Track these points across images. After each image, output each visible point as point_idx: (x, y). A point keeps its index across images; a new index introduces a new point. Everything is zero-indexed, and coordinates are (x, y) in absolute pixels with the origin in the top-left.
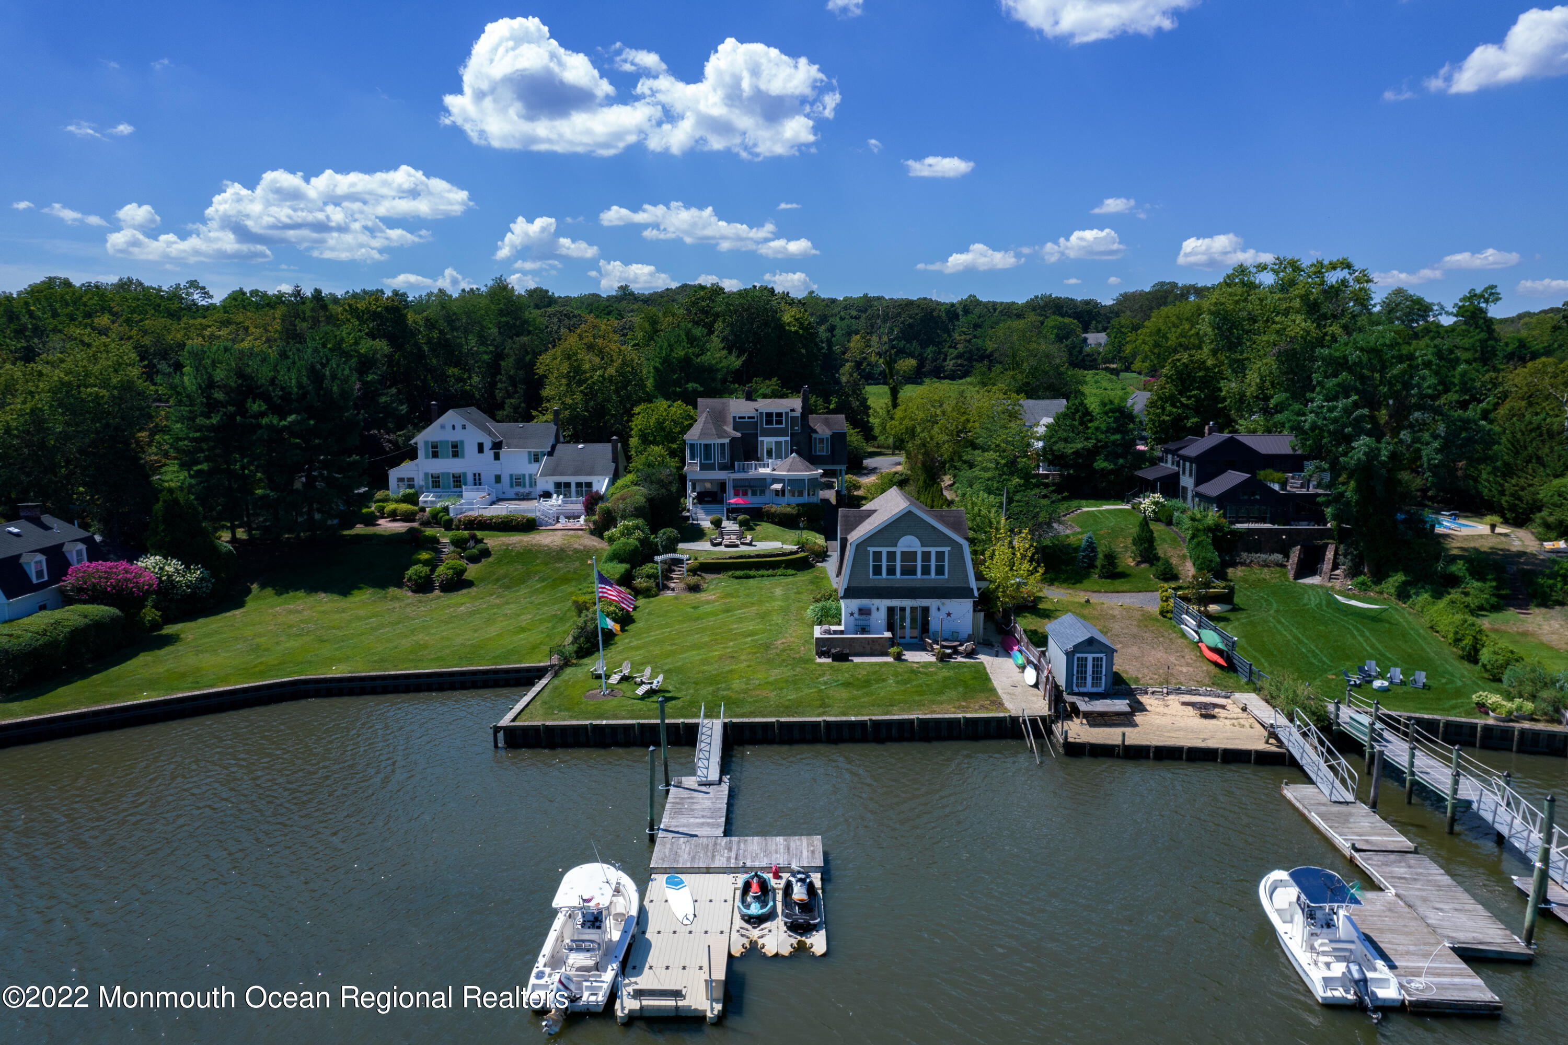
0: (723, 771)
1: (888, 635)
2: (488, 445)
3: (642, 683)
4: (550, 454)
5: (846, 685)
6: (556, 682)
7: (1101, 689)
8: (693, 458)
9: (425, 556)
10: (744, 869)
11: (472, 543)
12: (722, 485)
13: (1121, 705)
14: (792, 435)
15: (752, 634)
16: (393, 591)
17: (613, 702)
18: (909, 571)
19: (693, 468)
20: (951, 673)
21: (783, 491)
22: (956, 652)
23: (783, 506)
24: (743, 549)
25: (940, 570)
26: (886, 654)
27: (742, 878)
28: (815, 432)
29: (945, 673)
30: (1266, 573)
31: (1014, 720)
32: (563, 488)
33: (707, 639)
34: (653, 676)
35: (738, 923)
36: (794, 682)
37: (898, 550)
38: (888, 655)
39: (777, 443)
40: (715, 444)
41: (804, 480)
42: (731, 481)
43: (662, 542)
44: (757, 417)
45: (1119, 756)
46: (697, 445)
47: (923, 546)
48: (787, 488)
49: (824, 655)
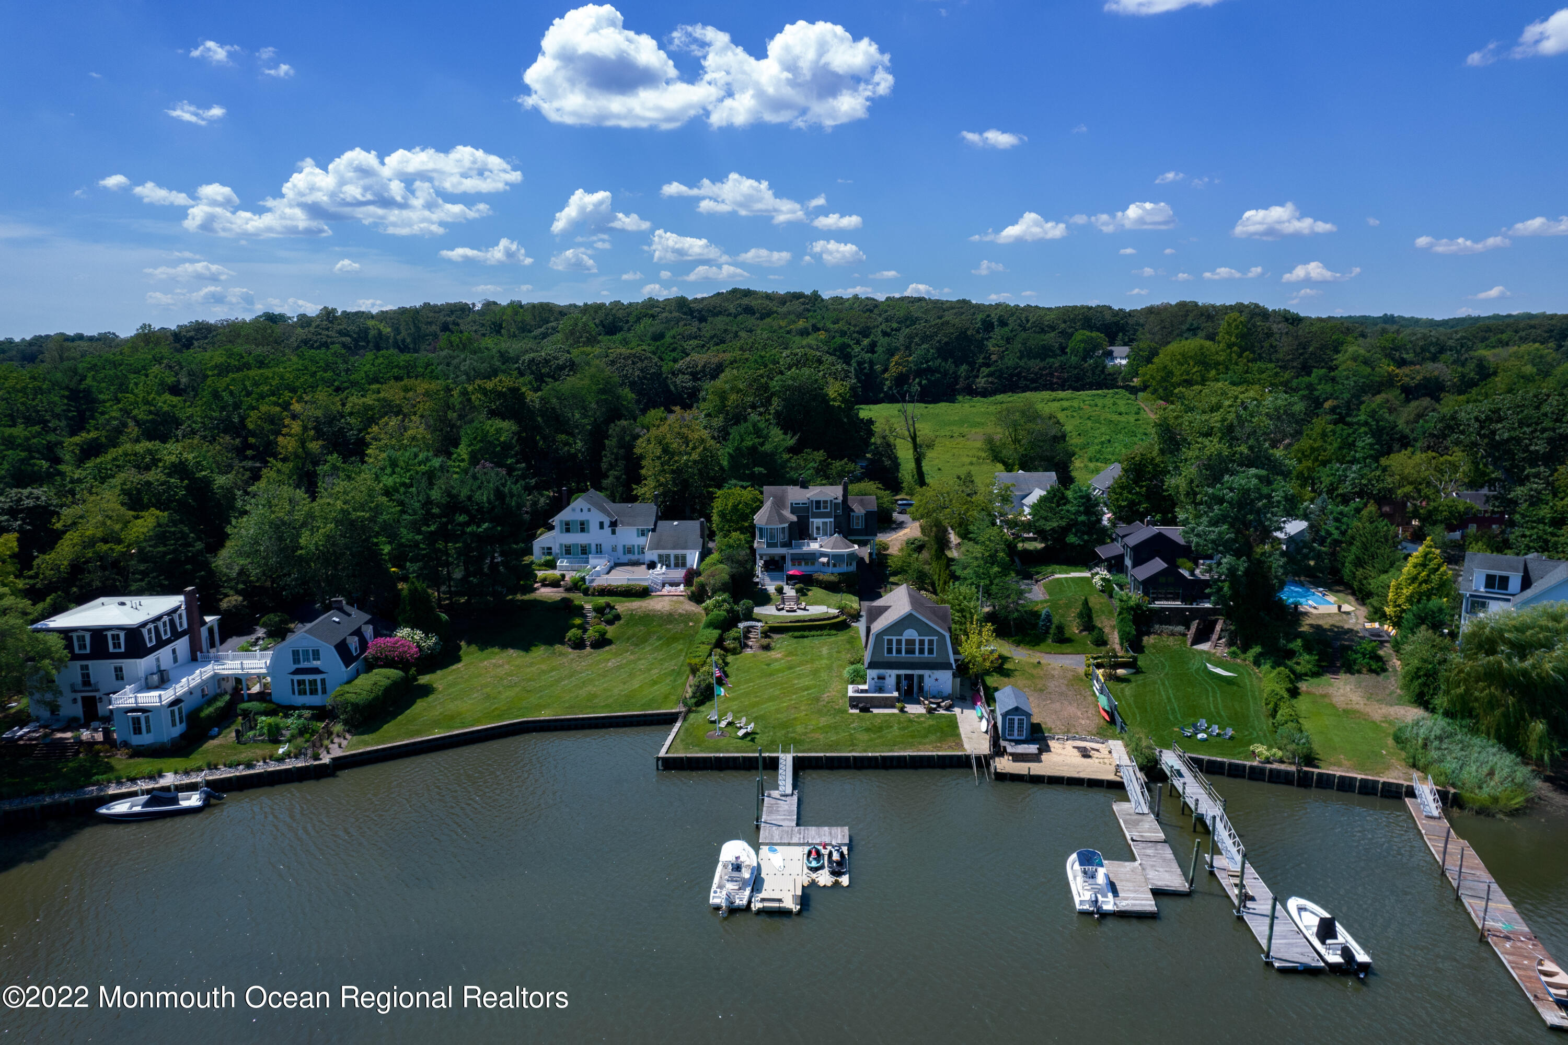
0: (795, 787)
1: (896, 694)
2: (607, 524)
3: (741, 728)
4: (654, 530)
5: (868, 730)
6: (686, 724)
7: (1023, 738)
8: (761, 538)
9: (578, 621)
10: (808, 844)
11: (608, 610)
12: (783, 558)
13: (1033, 749)
14: (836, 517)
15: (807, 688)
16: (558, 647)
17: (725, 741)
18: (910, 651)
19: (759, 544)
20: (934, 722)
21: (828, 563)
22: (939, 705)
23: (828, 576)
24: (800, 613)
25: (931, 651)
26: (893, 707)
27: (807, 849)
28: (853, 511)
29: (931, 722)
30: (1171, 641)
31: (968, 757)
32: (665, 560)
33: (778, 692)
34: (747, 724)
35: (806, 870)
36: (835, 728)
37: (903, 638)
38: (895, 708)
39: (823, 523)
40: (778, 528)
41: (844, 555)
42: (790, 555)
43: (742, 611)
44: (809, 504)
45: (1026, 781)
46: (764, 529)
47: (920, 636)
48: (831, 561)
49: (855, 707)
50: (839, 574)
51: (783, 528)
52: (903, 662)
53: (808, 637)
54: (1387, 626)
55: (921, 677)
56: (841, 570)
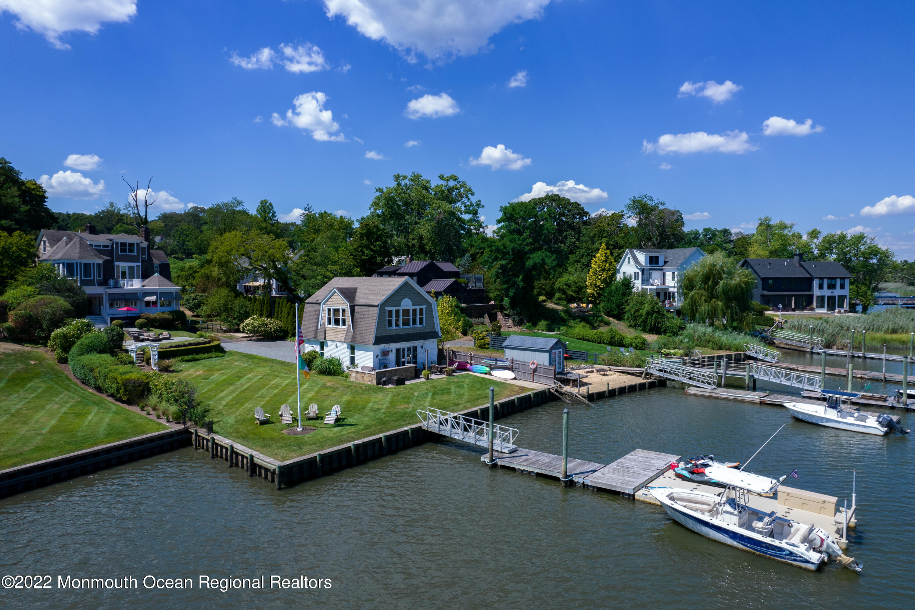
7: (561, 370)
12: (100, 298)
14: (142, 261)
21: (156, 301)
24: (167, 342)
25: (421, 321)
31: (549, 391)
37: (401, 308)
38: (419, 378)
39: (130, 267)
40: (94, 264)
41: (172, 293)
42: (107, 295)
43: (113, 337)
44: (112, 246)
45: (606, 397)
46: (77, 263)
47: (413, 305)
48: (160, 299)
49: (385, 383)
50: (171, 312)
51: (99, 264)
52: (401, 335)
53: (199, 360)
54: (581, 305)
55: (415, 348)
56: (170, 309)
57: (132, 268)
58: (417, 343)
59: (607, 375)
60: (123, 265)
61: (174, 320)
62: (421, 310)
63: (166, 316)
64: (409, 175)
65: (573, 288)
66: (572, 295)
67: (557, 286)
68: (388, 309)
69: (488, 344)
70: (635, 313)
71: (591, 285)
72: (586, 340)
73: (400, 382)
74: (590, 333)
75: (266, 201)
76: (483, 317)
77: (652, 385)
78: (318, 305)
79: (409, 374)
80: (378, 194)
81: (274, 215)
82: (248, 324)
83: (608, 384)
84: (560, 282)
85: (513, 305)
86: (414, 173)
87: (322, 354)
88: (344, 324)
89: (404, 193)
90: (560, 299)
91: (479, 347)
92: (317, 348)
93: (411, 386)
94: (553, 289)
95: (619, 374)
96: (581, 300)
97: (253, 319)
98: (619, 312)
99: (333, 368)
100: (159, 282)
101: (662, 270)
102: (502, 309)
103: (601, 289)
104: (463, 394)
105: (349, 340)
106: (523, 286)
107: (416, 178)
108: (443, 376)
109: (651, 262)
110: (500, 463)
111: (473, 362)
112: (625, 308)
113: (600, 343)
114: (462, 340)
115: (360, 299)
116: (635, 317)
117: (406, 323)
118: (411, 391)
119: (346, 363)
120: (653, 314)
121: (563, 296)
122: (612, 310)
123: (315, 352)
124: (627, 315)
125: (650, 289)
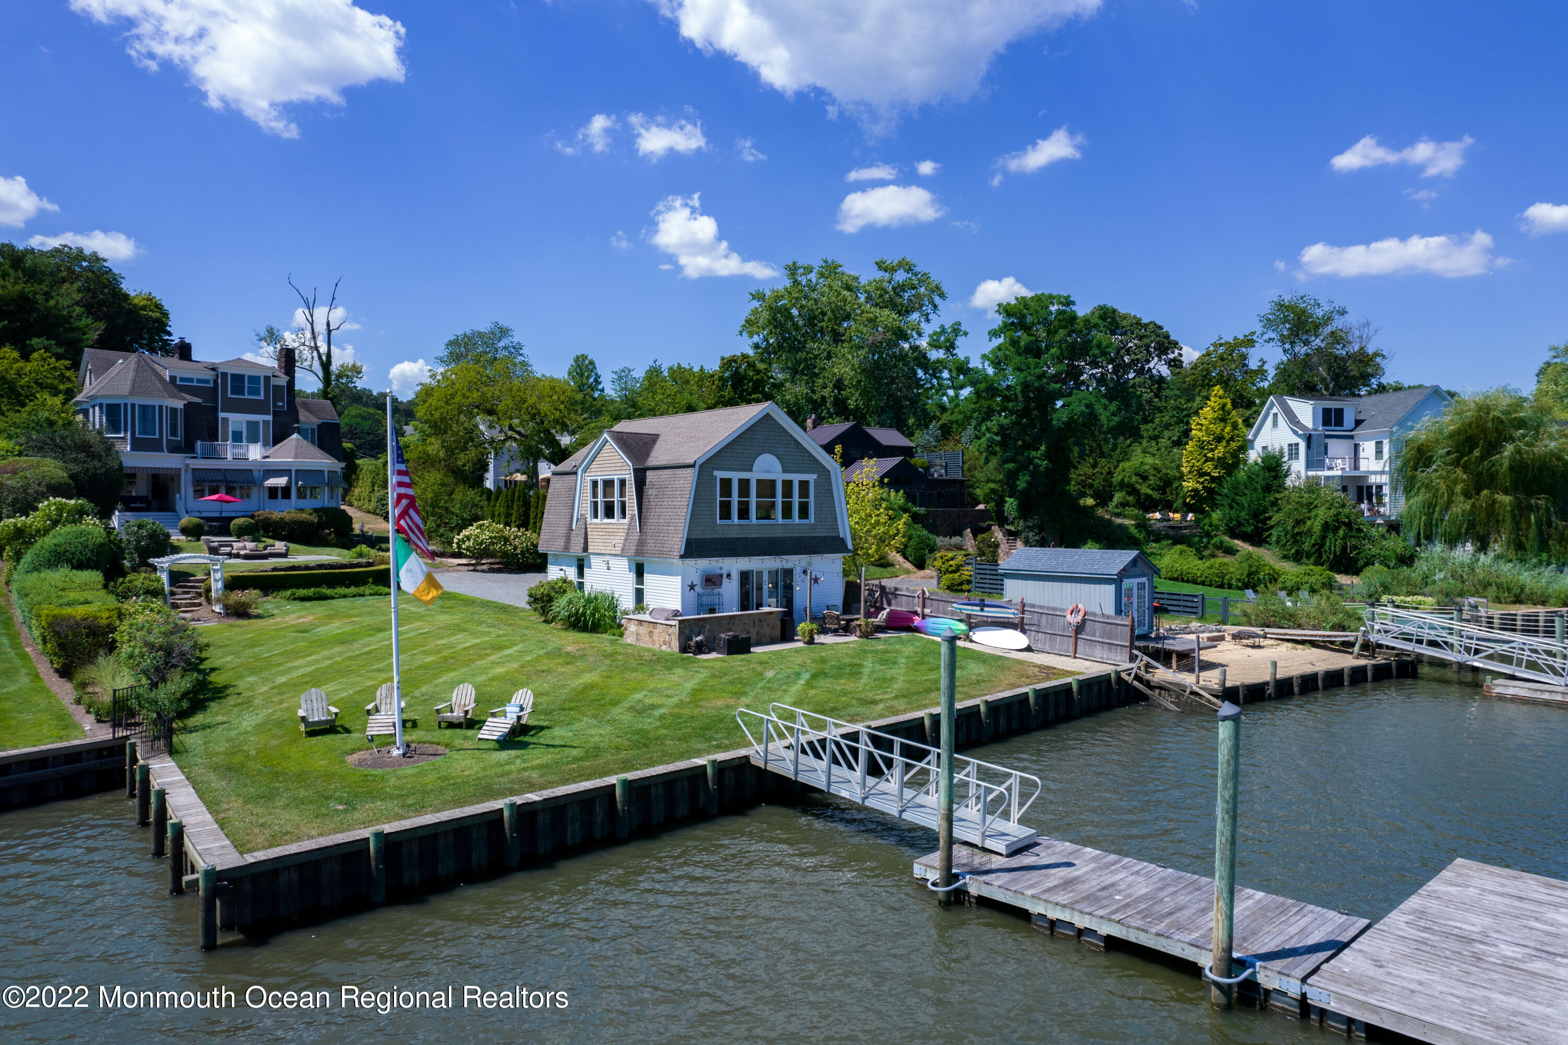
7: (1145, 629)
8: (114, 429)
12: (174, 477)
14: (275, 414)
21: (288, 488)
23: (291, 512)
25: (803, 511)
37: (753, 477)
38: (791, 640)
39: (249, 423)
40: (161, 407)
41: (322, 472)
42: (190, 472)
43: (138, 542)
44: (215, 381)
45: (1270, 698)
46: (126, 405)
47: (784, 471)
48: (297, 483)
49: (700, 649)
50: (316, 510)
51: (174, 411)
52: (754, 539)
53: (332, 598)
54: (1171, 515)
55: (789, 573)
56: (317, 503)
57: (252, 426)
58: (794, 562)
59: (1259, 647)
60: (236, 420)
61: (320, 526)
62: (804, 485)
63: (304, 516)
64: (817, 263)
65: (1152, 480)
66: (1149, 497)
67: (1117, 478)
68: (720, 474)
69: (969, 582)
70: (1294, 527)
71: (1190, 472)
72: (1188, 581)
73: (739, 646)
74: (1193, 564)
75: (584, 357)
76: (961, 535)
77: (1382, 674)
78: (573, 477)
79: (766, 631)
80: (756, 304)
81: (597, 382)
82: (468, 538)
83: (1275, 664)
84: (1124, 471)
85: (1025, 511)
86: (825, 261)
87: (581, 585)
88: (624, 515)
89: (806, 297)
90: (1124, 505)
91: (948, 588)
92: (571, 573)
93: (765, 658)
94: (1110, 485)
95: (1290, 645)
96: (1168, 506)
97: (480, 527)
98: (1256, 528)
99: (593, 615)
100: (296, 449)
101: (1352, 437)
102: (1002, 520)
103: (1213, 479)
104: (893, 679)
105: (632, 549)
106: (1047, 468)
107: (830, 270)
108: (853, 638)
109: (1326, 422)
110: (975, 887)
111: (927, 611)
112: (1270, 518)
113: (1221, 586)
114: (912, 577)
115: (658, 456)
116: (1295, 535)
117: (766, 512)
118: (759, 668)
119: (627, 602)
120: (1338, 528)
121: (1131, 499)
122: (1240, 524)
123: (565, 581)
124: (1275, 532)
125: (1327, 478)
